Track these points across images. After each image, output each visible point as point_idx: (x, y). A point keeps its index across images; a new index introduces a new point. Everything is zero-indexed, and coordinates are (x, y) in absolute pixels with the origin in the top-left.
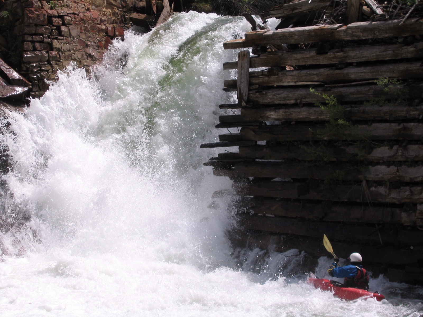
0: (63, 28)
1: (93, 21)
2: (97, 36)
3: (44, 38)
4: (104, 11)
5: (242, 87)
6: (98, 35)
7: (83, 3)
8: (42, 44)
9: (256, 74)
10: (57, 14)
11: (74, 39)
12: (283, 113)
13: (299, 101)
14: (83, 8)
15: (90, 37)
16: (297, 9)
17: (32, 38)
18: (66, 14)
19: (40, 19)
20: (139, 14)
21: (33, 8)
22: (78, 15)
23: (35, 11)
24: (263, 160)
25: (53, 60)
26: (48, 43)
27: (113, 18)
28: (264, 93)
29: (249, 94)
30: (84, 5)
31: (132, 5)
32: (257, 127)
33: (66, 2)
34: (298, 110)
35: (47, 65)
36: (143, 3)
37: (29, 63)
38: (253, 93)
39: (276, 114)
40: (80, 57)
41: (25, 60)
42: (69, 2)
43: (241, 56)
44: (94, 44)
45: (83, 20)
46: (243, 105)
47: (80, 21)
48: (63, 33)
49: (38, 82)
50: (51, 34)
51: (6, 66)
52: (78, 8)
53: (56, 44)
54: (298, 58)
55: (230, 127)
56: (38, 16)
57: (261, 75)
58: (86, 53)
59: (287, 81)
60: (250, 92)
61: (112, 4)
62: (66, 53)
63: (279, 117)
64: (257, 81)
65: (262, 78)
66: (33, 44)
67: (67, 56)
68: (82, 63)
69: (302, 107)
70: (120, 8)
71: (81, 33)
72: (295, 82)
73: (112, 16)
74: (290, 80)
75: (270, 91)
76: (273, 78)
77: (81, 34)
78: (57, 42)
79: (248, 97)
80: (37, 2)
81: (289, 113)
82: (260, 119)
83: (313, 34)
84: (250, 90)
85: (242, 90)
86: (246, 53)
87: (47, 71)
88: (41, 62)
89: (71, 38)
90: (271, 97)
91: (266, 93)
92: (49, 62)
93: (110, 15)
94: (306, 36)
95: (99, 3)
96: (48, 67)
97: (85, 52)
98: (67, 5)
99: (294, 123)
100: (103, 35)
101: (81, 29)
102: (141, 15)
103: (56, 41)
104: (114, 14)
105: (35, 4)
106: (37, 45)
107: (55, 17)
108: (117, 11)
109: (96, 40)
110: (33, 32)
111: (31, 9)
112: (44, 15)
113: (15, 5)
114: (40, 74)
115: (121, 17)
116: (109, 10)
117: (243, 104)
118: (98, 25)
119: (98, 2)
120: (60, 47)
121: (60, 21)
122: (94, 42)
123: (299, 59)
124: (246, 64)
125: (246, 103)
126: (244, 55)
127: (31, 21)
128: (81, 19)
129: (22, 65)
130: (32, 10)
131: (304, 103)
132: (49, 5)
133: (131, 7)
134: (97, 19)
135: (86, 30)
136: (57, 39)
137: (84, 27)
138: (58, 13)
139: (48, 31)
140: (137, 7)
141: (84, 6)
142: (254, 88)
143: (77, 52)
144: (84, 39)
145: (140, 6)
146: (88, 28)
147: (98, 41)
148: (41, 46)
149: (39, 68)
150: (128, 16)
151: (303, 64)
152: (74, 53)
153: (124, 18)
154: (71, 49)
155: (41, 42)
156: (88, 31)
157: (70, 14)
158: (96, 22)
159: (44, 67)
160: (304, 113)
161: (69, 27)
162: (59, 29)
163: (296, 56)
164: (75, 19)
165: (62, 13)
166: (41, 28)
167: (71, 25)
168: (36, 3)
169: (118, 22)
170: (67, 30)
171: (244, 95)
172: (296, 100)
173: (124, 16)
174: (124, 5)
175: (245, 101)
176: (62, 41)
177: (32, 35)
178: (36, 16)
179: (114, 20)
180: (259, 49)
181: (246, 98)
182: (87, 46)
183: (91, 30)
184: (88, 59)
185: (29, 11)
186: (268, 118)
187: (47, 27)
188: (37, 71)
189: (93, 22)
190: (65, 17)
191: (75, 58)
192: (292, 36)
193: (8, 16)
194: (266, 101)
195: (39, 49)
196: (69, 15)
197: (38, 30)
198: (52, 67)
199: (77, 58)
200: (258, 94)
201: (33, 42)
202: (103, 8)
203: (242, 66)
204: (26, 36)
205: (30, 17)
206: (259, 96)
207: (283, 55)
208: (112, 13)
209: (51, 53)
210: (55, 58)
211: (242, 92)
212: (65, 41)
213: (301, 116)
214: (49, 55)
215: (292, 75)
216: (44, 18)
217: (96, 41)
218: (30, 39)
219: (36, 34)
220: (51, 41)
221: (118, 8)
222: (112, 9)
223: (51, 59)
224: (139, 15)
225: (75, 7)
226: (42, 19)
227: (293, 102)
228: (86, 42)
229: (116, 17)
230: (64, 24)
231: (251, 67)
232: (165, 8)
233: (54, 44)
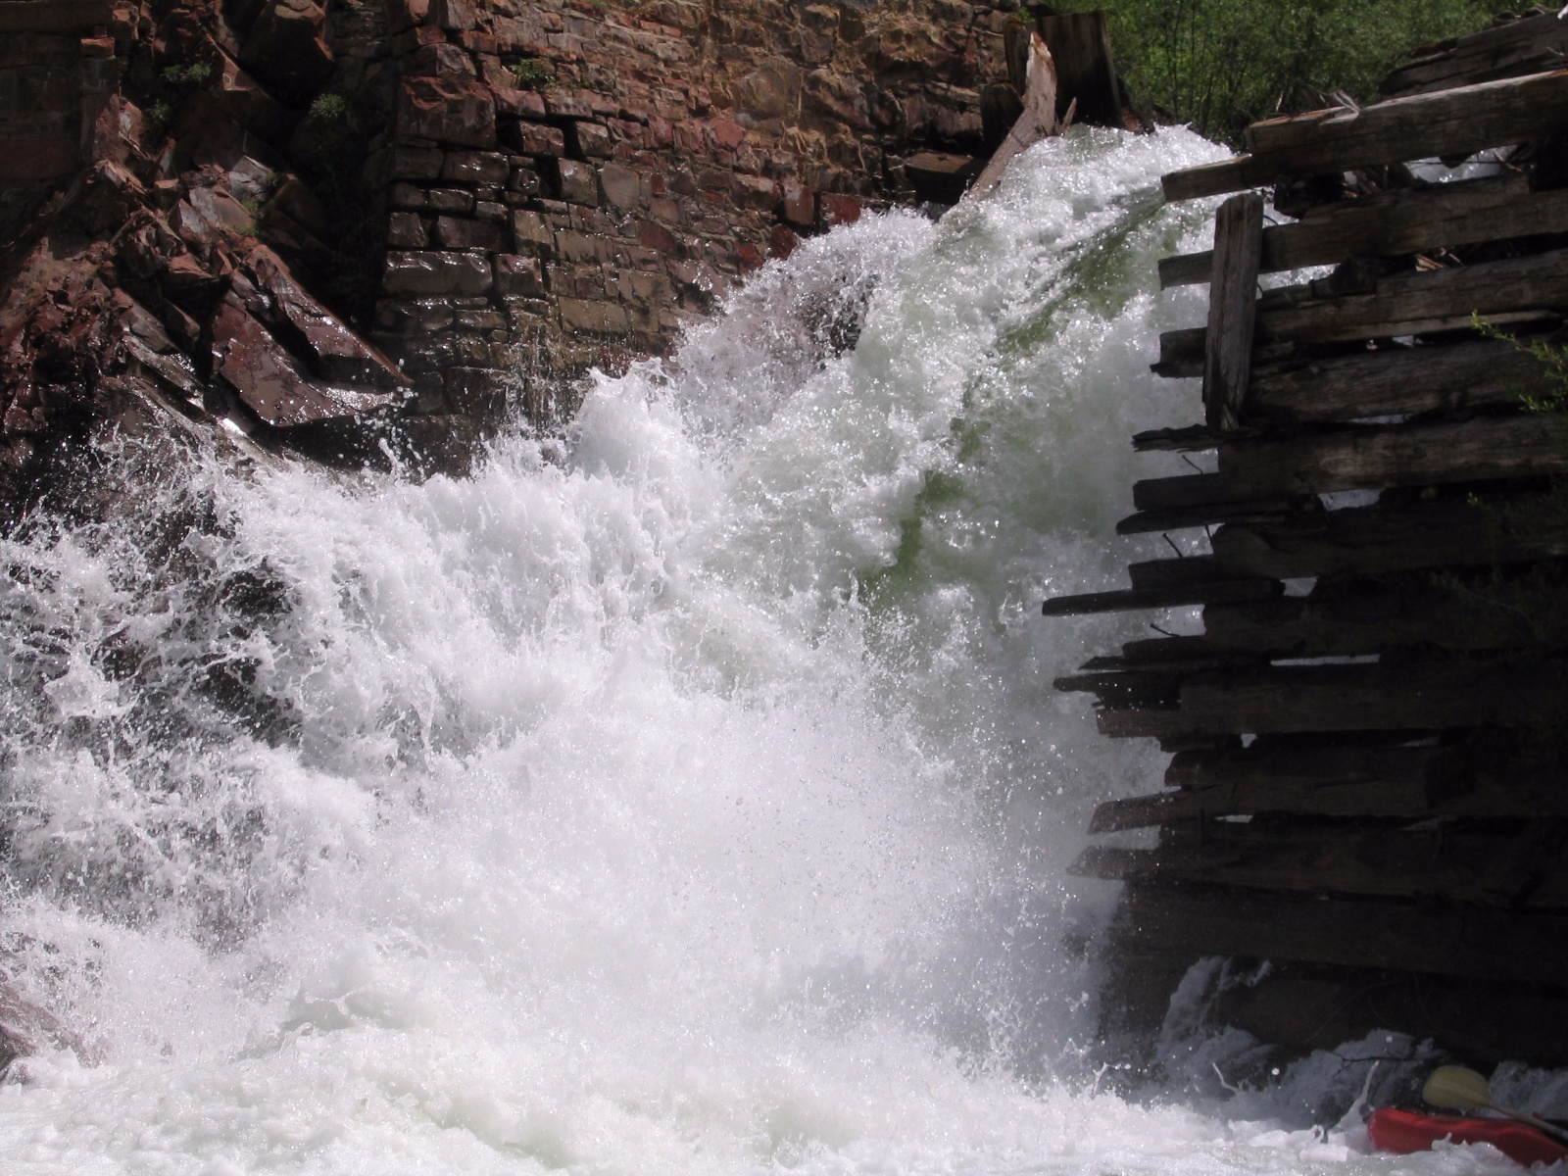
0: (569, 170)
1: (716, 158)
2: (733, 216)
3: (476, 200)
4: (792, 138)
5: (1223, 352)
6: (740, 215)
7: (677, 83)
8: (466, 223)
9: (1287, 296)
10: (542, 109)
11: (620, 217)
12: (1387, 453)
13: (1454, 397)
14: (680, 103)
15: (696, 218)
16: (1512, 51)
17: (427, 196)
18: (583, 113)
19: (461, 121)
20: (944, 155)
21: (434, 75)
22: (645, 123)
23: (443, 87)
24: (1301, 662)
25: (512, 293)
26: (496, 220)
27: (834, 170)
28: (1315, 370)
29: (1253, 379)
30: (686, 92)
31: (919, 124)
32: (1281, 519)
33: (599, 71)
34: (1448, 433)
35: (487, 306)
36: (970, 119)
37: (410, 296)
38: (1272, 374)
39: (1359, 458)
40: (644, 290)
41: (390, 286)
42: (613, 74)
43: (1226, 221)
44: (718, 249)
45: (669, 146)
46: (1225, 425)
47: (652, 149)
48: (566, 188)
49: (444, 376)
50: (510, 182)
51: (308, 302)
52: (652, 101)
53: (530, 226)
54: (1456, 213)
55: (1174, 526)
56: (454, 107)
57: (1309, 299)
58: (675, 280)
59: (1410, 315)
60: (1258, 372)
61: (829, 112)
62: (577, 268)
63: (1369, 469)
64: (1291, 326)
65: (1309, 312)
66: (429, 223)
67: (582, 280)
68: (653, 318)
69: (1466, 420)
70: (866, 130)
71: (656, 197)
72: (1444, 319)
73: (827, 161)
74: (1421, 312)
75: (1341, 363)
76: (1355, 305)
77: (653, 202)
78: (537, 219)
79: (1250, 393)
80: (458, 55)
81: (1409, 451)
82: (1297, 486)
83: (1519, 103)
84: (1256, 362)
85: (1223, 363)
86: (1246, 205)
87: (486, 333)
88: (461, 294)
89: (605, 211)
90: (1340, 385)
91: (1323, 371)
92: (494, 297)
93: (819, 157)
94: (1494, 116)
95: (771, 103)
96: (488, 317)
97: (670, 274)
98: (599, 84)
99: (1432, 492)
100: (764, 219)
101: (656, 182)
102: (949, 157)
103: (532, 215)
104: (837, 152)
105: (447, 61)
106: (445, 224)
107: (533, 118)
108: (850, 140)
109: (727, 234)
110: (432, 173)
111: (425, 79)
112: (482, 106)
113: (374, 70)
114: (453, 345)
115: (872, 167)
116: (815, 135)
117: (1228, 422)
118: (740, 177)
119: (762, 100)
120: (547, 240)
121: (557, 137)
122: (719, 242)
123: (1463, 217)
124: (1245, 255)
125: (1241, 421)
126: (1239, 216)
127: (424, 129)
128: (659, 140)
129: (379, 305)
130: (429, 85)
131: (1478, 402)
132: (515, 72)
133: (918, 132)
134: (733, 150)
135: (680, 185)
136: (539, 208)
137: (670, 173)
138: (547, 105)
139: (496, 173)
140: (944, 134)
141: (681, 97)
142: (1278, 353)
143: (629, 272)
144: (668, 222)
145: (956, 129)
146: (693, 181)
147: (734, 239)
148: (462, 230)
149: (449, 321)
150: (899, 164)
151: (1480, 237)
152: (616, 275)
153: (885, 171)
154: (602, 256)
155: (466, 214)
156: (692, 194)
157: (607, 115)
158: (731, 159)
159: (472, 317)
160: (1472, 446)
161: (597, 166)
162: (547, 167)
163: (1448, 206)
164: (628, 136)
165: (567, 106)
166: (467, 158)
167: (609, 158)
168: (453, 60)
169: (857, 185)
170: (584, 177)
171: (1231, 382)
172: (1444, 392)
173: (885, 163)
174: (885, 119)
175: (1232, 409)
176: (563, 220)
177: (425, 184)
178: (445, 108)
179: (838, 176)
180: (1300, 185)
181: (1236, 394)
182: (683, 252)
183: (708, 189)
184: (682, 307)
185: (415, 86)
186: (1326, 479)
187: (496, 154)
188: (442, 330)
189: (717, 161)
190: (581, 126)
191: (620, 294)
192: (1435, 122)
193: (342, 115)
194: (1322, 407)
195: (454, 243)
196: (603, 119)
197: (454, 166)
198: (507, 317)
199: (627, 295)
200: (1288, 376)
201: (429, 214)
202: (790, 124)
203: (1227, 262)
204: (400, 189)
205: (420, 114)
206: (1295, 385)
207: (1395, 203)
208: (830, 150)
209: (505, 263)
210: (522, 283)
211: (1224, 371)
212: (576, 220)
213: (1461, 461)
214: (494, 271)
215: (1430, 289)
216: (482, 118)
217: (724, 238)
218: (415, 198)
219: (442, 182)
220: (510, 214)
221: (857, 130)
222: (830, 130)
223: (503, 286)
224: (941, 159)
225: (640, 96)
226: (470, 122)
227: (1429, 401)
228: (678, 235)
229: (845, 166)
230: (573, 152)
231: (1269, 265)
232: (1026, 111)
233: (519, 225)
